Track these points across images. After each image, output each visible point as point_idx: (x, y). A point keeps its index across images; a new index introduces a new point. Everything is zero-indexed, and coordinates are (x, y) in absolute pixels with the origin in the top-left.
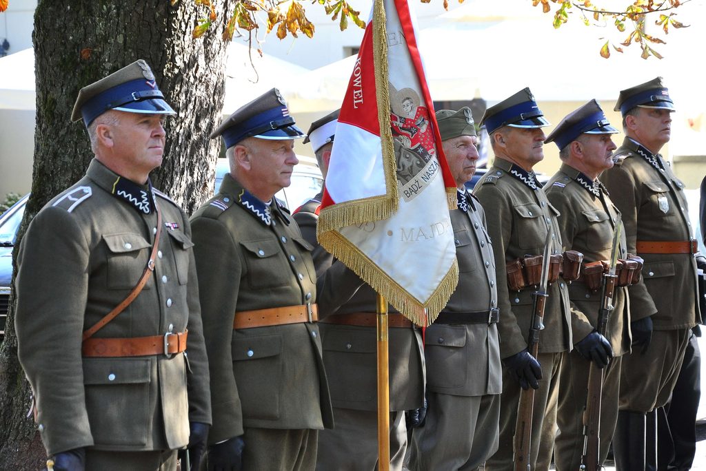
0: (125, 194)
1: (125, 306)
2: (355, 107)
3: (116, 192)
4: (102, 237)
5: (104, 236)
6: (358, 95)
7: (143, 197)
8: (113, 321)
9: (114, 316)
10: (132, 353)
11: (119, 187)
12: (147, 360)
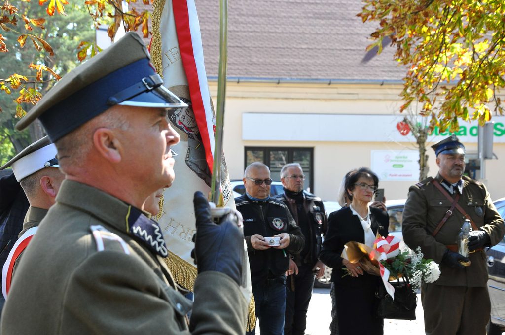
0: (140, 230)
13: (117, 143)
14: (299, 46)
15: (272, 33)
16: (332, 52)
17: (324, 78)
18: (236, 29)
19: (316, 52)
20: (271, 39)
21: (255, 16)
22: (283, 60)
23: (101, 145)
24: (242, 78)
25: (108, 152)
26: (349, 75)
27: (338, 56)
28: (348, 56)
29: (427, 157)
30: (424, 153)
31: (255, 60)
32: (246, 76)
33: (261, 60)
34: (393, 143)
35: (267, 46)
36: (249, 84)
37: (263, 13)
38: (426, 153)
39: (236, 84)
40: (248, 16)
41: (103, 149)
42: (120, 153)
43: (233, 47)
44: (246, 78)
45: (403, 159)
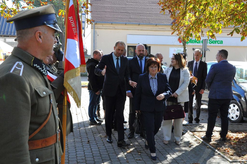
0: (37, 66)
1: (45, 124)
2: (75, 34)
3: (33, 65)
4: (34, 89)
5: (35, 88)
6: (75, 30)
7: (44, 67)
8: (39, 132)
9: (40, 130)
10: (46, 145)
11: (34, 62)
12: (51, 148)
13: (42, 37)
14: (147, 13)
15: (138, 8)
16: (157, 15)
17: (154, 23)
18: (125, 7)
19: (152, 15)
20: (137, 10)
21: (132, 2)
22: (141, 17)
23: (37, 36)
24: (127, 23)
25: (39, 39)
26: (163, 22)
27: (159, 16)
28: (163, 16)
29: (186, 50)
30: (185, 49)
31: (131, 17)
32: (128, 22)
33: (133, 17)
34: (176, 45)
35: (136, 12)
36: (129, 25)
37: (135, 2)
38: (186, 49)
39: (125, 25)
40: (130, 2)
41: (38, 37)
42: (42, 40)
43: (125, 13)
44: (129, 23)
45: (180, 51)
